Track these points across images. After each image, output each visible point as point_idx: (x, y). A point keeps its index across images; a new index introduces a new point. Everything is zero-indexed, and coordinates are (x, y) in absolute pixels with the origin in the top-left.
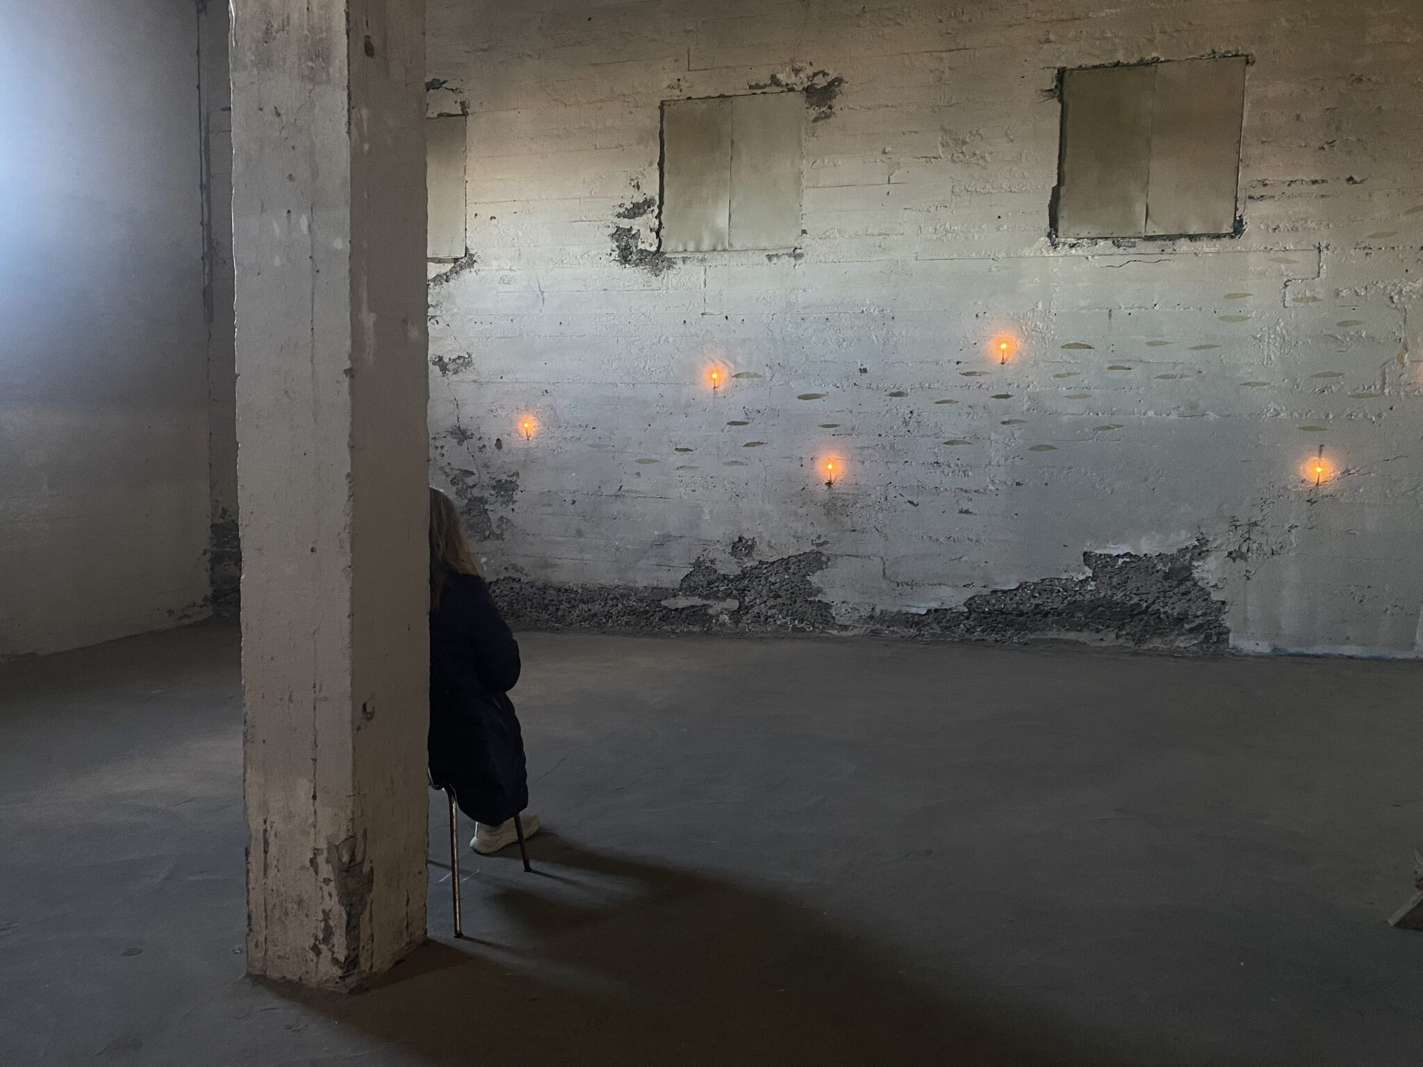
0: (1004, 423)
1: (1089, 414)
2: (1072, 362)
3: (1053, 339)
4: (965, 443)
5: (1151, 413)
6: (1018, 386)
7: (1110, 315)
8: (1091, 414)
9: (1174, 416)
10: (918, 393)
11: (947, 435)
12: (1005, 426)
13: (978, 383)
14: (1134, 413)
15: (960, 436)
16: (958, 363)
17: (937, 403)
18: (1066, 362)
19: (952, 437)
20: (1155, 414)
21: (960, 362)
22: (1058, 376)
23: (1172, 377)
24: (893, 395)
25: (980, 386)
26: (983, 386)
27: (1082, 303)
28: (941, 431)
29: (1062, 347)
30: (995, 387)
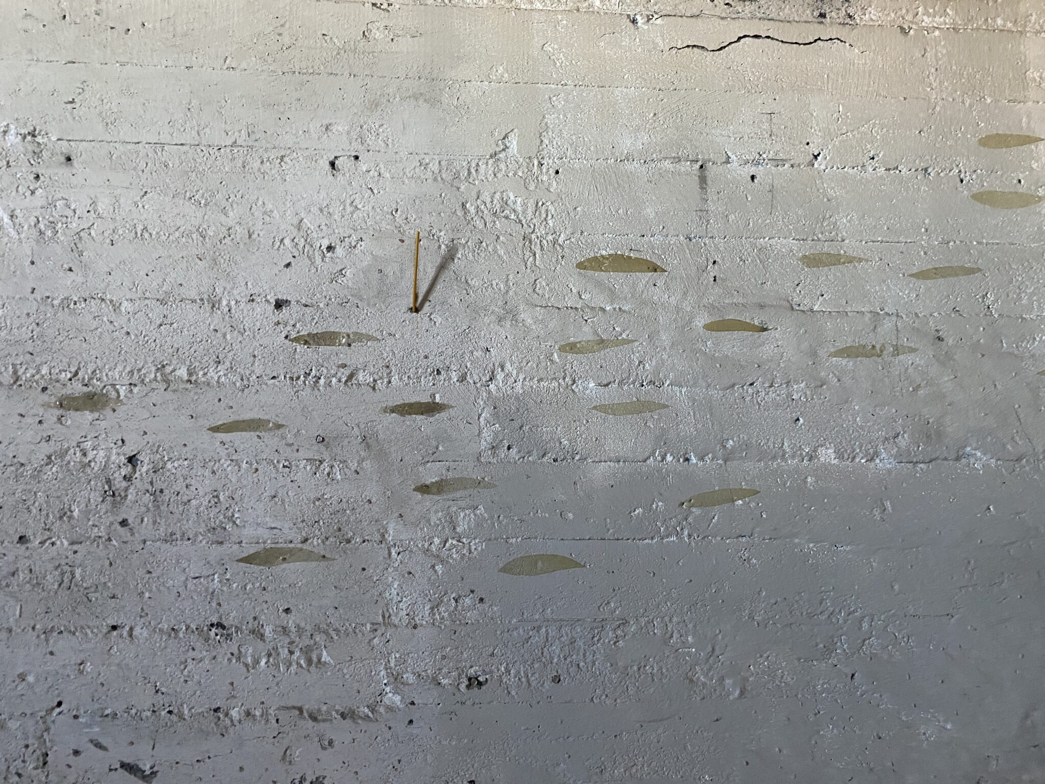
0: (424, 489)
1: (664, 458)
2: (608, 308)
3: (555, 242)
4: (309, 556)
5: (828, 455)
6: (462, 379)
7: (703, 180)
8: (669, 458)
9: (885, 462)
10: (154, 397)
11: (248, 532)
12: (428, 500)
13: (344, 366)
14: (784, 453)
15: (290, 534)
16: (279, 305)
17: (215, 429)
18: (593, 309)
19: (267, 539)
20: (840, 456)
21: (287, 302)
22: (571, 348)
23: (871, 352)
24: (67, 404)
25: (351, 377)
26: (361, 376)
27: (627, 144)
28: (231, 519)
29: (580, 266)
30: (395, 379)
